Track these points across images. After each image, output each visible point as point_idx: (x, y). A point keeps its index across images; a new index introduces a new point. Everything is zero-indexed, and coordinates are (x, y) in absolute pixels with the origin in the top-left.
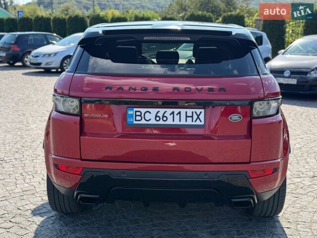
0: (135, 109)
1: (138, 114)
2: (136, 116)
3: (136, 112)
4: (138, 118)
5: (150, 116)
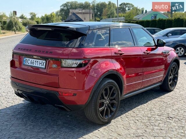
0: (26, 58)
1: (26, 60)
3: (26, 59)
4: (26, 62)
5: (29, 62)
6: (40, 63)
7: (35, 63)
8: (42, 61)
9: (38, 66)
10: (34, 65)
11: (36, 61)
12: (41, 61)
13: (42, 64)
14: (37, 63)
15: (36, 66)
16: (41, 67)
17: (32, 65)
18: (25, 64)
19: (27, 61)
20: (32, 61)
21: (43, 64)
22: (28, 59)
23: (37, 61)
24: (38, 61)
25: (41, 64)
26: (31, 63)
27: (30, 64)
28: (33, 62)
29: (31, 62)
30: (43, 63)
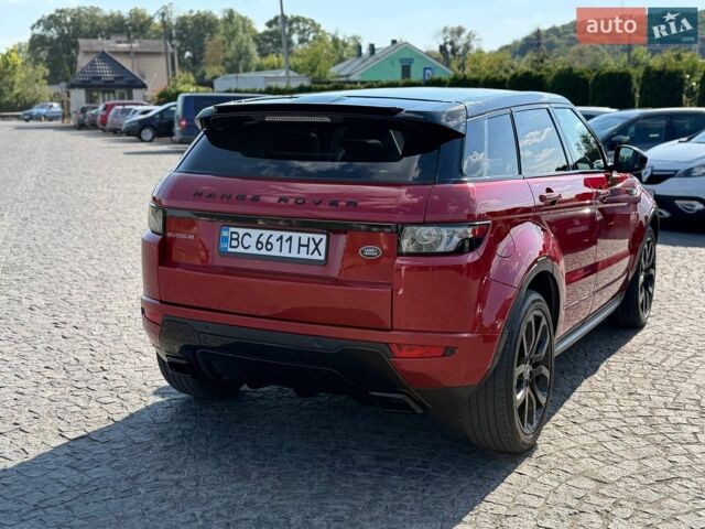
0: (232, 229)
1: (235, 236)
2: (232, 239)
3: (232, 233)
4: (234, 243)
5: (250, 241)
6: (300, 245)
7: (277, 245)
8: (311, 236)
9: (294, 254)
10: (275, 252)
11: (281, 238)
12: (305, 237)
13: (312, 246)
14: (286, 245)
15: (285, 253)
16: (309, 257)
17: (264, 252)
18: (230, 250)
19: (237, 239)
20: (264, 240)
21: (316, 248)
22: (241, 231)
23: (284, 239)
24: (290, 239)
25: (308, 246)
26: (260, 246)
27: (253, 250)
28: (268, 243)
29: (258, 242)
30: (317, 245)
